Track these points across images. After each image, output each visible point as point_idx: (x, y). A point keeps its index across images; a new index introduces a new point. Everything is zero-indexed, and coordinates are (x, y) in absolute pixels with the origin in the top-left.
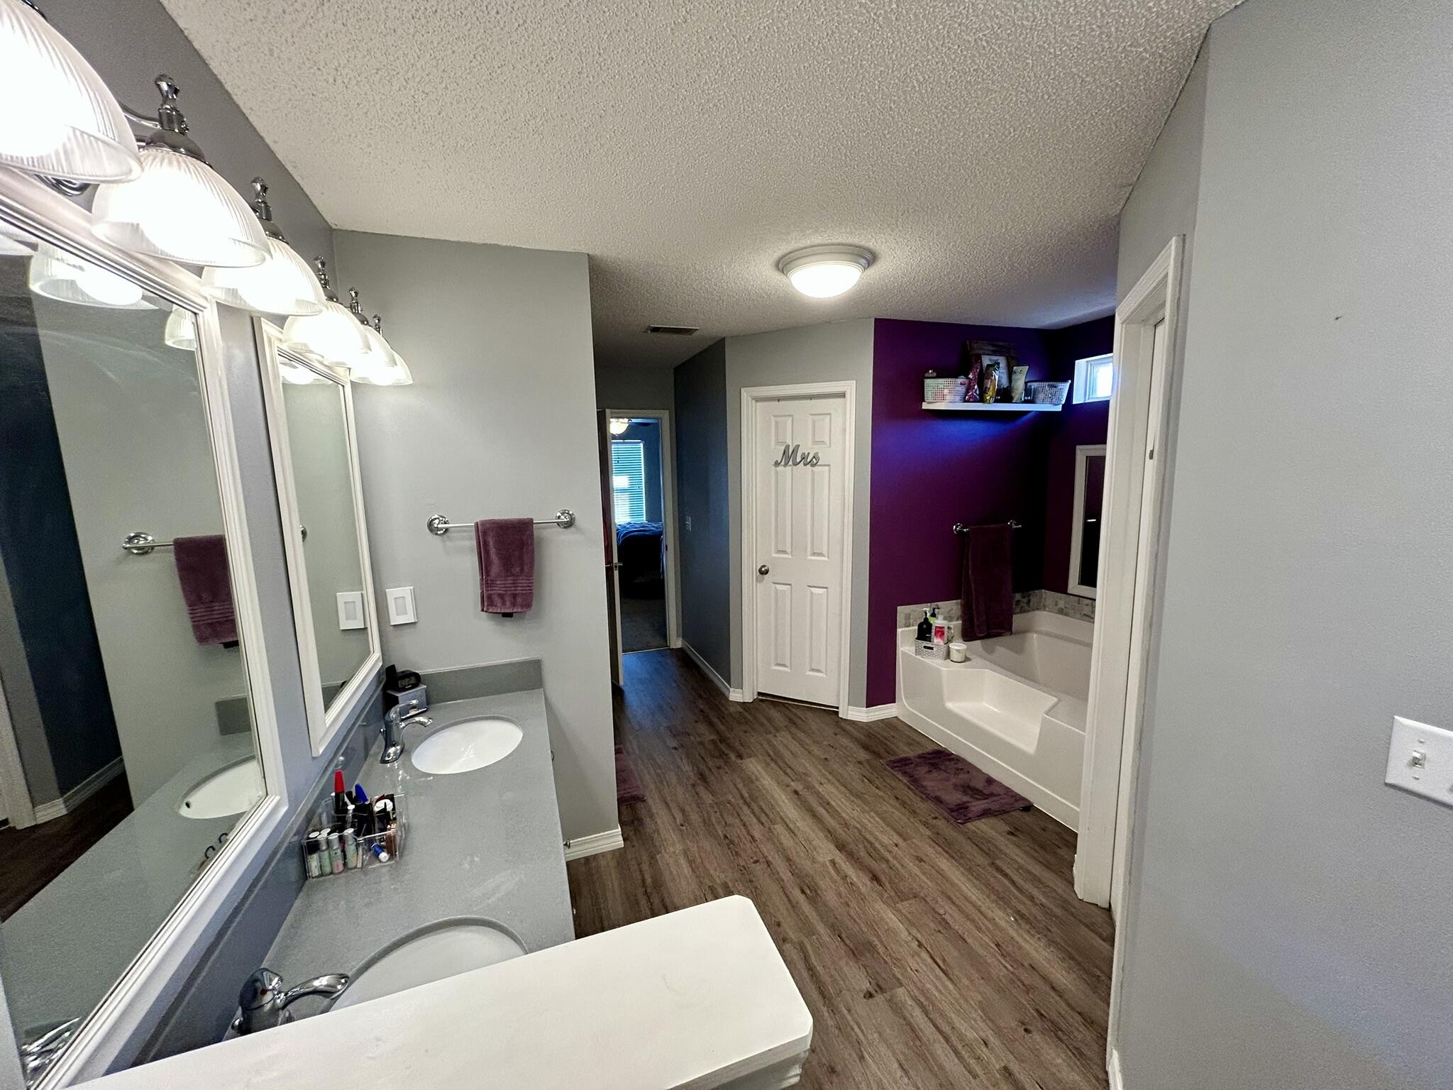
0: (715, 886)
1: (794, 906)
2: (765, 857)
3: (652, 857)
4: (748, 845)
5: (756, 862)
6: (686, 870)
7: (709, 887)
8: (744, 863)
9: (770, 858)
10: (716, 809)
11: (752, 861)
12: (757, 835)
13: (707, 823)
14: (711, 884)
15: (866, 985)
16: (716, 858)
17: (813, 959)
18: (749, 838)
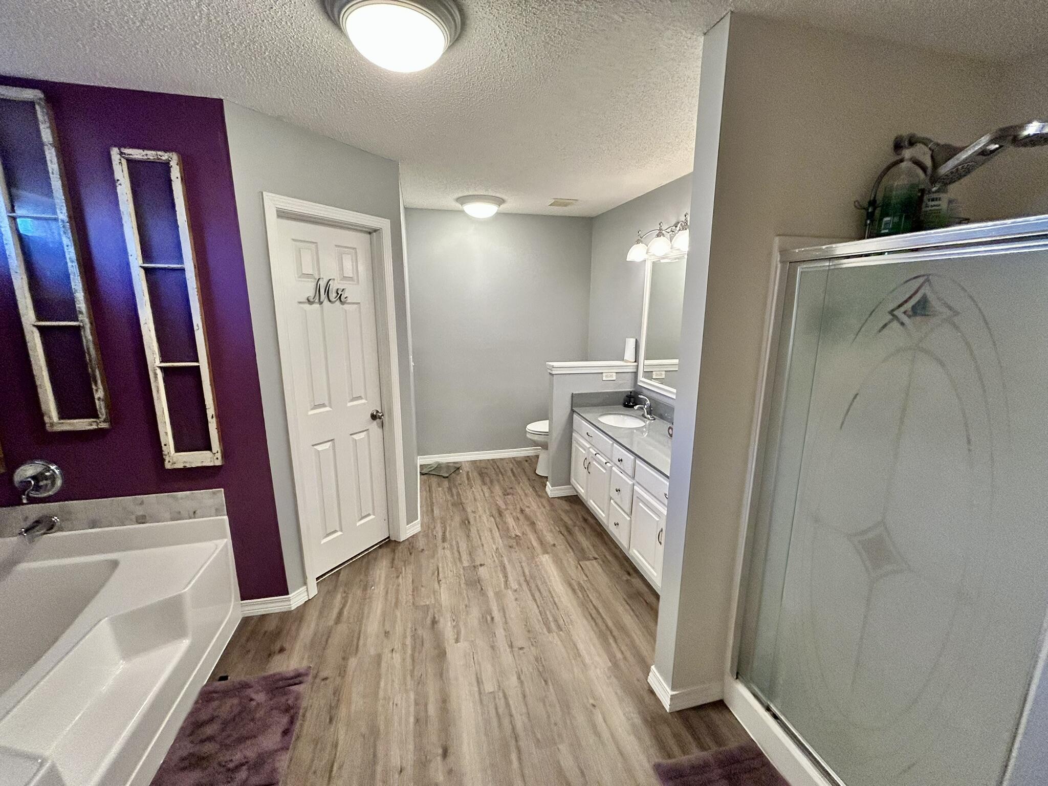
0: (557, 631)
1: (503, 610)
2: (512, 652)
3: (615, 665)
4: (525, 669)
5: (521, 649)
6: (581, 646)
7: (562, 630)
8: (532, 648)
9: (508, 650)
10: (555, 728)
11: (525, 651)
12: (514, 679)
13: (566, 707)
14: (561, 632)
15: (481, 569)
16: (556, 657)
17: (503, 580)
18: (522, 678)
